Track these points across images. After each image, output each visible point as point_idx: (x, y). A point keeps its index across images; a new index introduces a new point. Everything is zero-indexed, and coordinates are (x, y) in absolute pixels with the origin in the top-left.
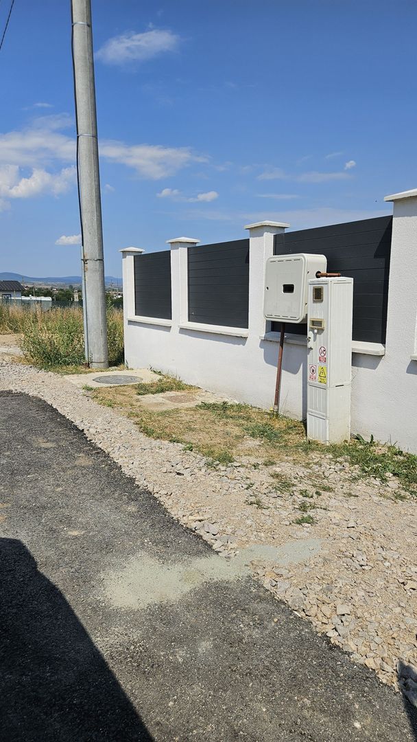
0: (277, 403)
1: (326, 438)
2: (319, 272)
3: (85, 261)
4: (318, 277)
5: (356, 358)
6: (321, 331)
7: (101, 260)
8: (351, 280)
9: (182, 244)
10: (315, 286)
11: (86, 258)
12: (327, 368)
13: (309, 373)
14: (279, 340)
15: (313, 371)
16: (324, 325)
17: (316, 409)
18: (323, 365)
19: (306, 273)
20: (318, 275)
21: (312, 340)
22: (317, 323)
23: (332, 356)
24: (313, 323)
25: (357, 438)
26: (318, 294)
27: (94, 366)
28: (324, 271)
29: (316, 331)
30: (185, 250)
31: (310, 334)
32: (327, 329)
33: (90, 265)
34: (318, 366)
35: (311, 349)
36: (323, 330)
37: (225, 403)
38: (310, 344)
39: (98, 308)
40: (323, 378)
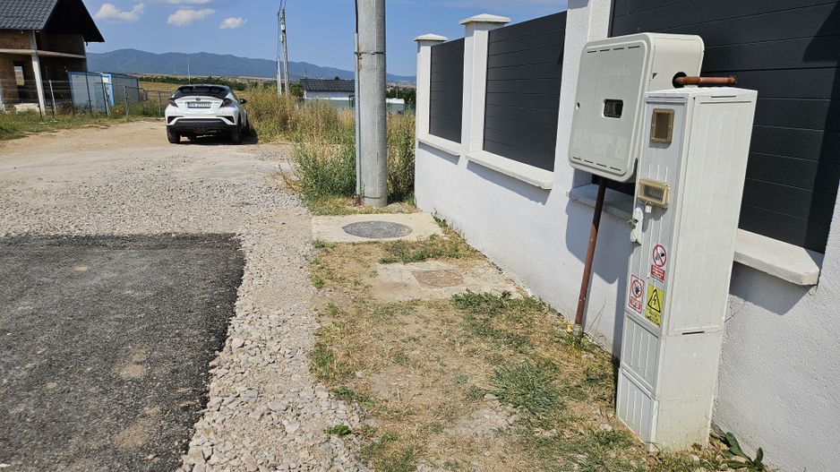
0: (581, 319)
1: (648, 435)
2: (682, 74)
3: (359, 54)
4: (677, 84)
5: (743, 277)
6: (659, 211)
7: (382, 54)
8: (752, 94)
9: (480, 24)
10: (656, 107)
11: (361, 51)
12: (664, 293)
13: (629, 294)
14: (594, 203)
15: (637, 291)
16: (668, 198)
17: (636, 369)
18: (656, 284)
19: (649, 75)
20: (679, 81)
21: (639, 225)
22: (654, 192)
23: (678, 269)
24: (648, 190)
25: (726, 442)
26: (662, 126)
27: (367, 202)
28: (694, 70)
29: (648, 209)
30: (486, 33)
31: (638, 213)
32: (674, 209)
33: (365, 60)
34: (649, 284)
35: (637, 243)
36: (663, 209)
37: (506, 294)
38: (637, 234)
39: (373, 124)
40: (656, 312)
